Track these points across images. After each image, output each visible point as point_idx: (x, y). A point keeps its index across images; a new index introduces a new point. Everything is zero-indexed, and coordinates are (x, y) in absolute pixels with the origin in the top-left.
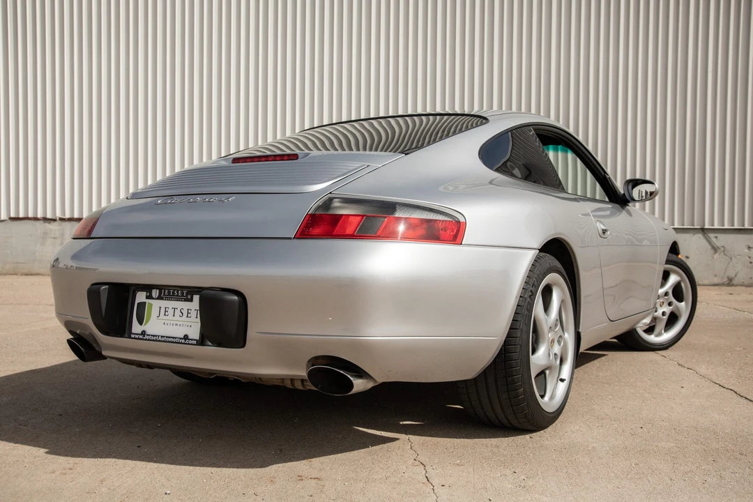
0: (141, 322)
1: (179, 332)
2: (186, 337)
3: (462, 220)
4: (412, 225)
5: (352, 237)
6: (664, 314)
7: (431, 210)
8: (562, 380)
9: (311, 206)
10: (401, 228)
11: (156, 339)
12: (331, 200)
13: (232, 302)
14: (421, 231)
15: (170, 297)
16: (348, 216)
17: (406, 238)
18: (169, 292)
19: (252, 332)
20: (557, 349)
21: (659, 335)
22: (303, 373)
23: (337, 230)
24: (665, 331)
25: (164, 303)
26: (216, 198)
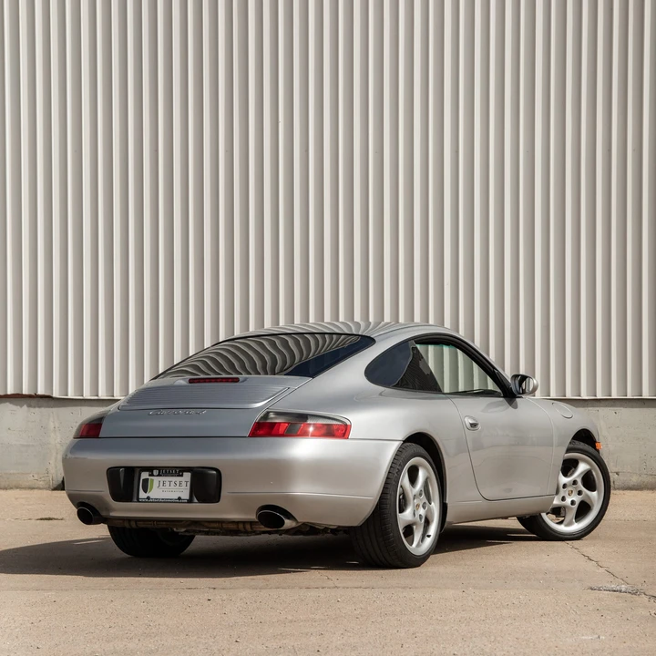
0: (145, 491)
1: (175, 496)
2: (179, 498)
3: (348, 423)
4: (317, 427)
5: (282, 435)
6: (573, 503)
7: (329, 418)
8: (429, 536)
9: (257, 418)
10: (311, 429)
11: (157, 501)
12: (268, 413)
13: (213, 474)
14: (323, 431)
15: (166, 474)
16: (280, 423)
17: (314, 435)
18: (165, 471)
19: (224, 493)
20: (422, 511)
21: (569, 524)
22: (253, 517)
23: (274, 432)
24: (576, 522)
25: (162, 479)
26: (193, 411)
